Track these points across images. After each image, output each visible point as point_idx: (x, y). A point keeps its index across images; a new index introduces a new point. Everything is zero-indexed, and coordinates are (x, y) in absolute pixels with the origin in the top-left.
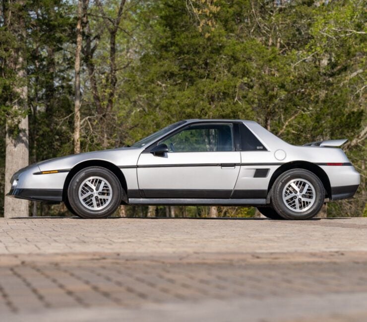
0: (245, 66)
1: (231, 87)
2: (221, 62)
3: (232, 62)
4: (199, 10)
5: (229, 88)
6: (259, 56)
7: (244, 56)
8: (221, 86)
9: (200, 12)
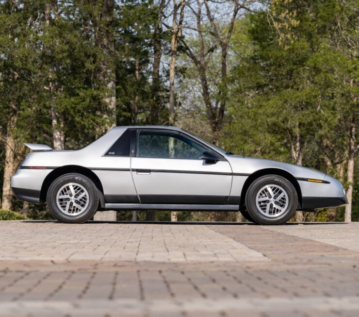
0: (326, 76)
1: (312, 97)
2: (304, 73)
3: (314, 73)
4: (278, 24)
5: (310, 98)
6: (340, 67)
7: (326, 67)
8: (303, 96)
9: (280, 26)
